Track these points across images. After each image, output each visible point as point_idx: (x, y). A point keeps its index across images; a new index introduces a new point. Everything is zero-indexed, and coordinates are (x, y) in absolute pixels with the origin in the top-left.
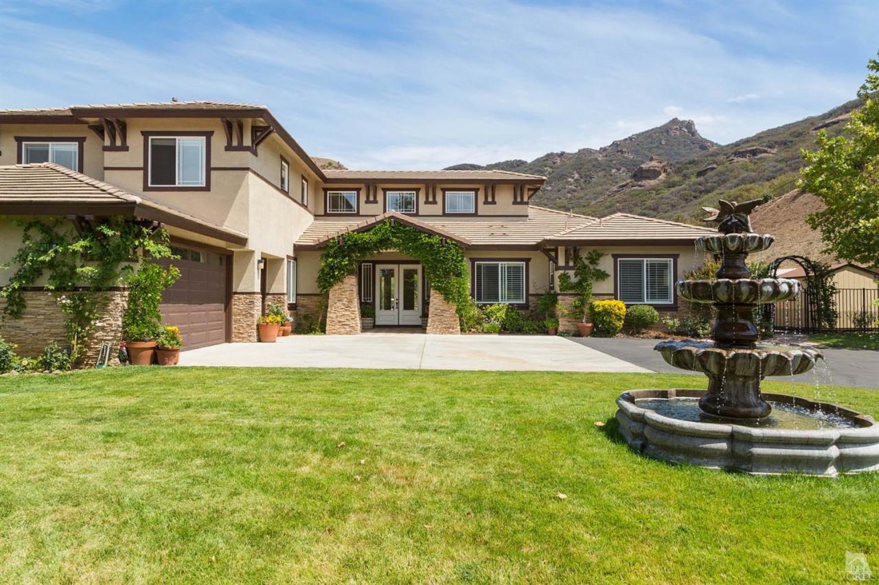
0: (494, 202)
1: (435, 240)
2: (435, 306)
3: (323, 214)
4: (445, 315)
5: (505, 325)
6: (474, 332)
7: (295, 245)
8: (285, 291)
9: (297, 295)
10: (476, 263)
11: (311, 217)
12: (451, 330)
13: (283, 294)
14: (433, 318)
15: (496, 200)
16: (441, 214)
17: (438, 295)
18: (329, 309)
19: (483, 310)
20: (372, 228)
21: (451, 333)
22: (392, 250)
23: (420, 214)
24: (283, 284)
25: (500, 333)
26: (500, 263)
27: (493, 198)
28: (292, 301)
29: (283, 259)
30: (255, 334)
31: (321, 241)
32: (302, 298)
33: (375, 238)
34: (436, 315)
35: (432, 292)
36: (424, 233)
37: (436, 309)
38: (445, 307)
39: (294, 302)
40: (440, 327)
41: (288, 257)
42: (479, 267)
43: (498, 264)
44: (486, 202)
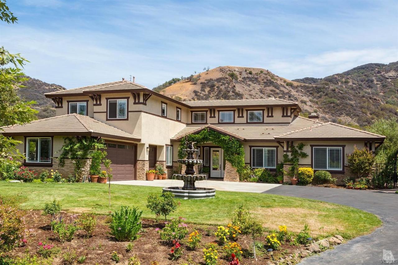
0: (272, 116)
1: (227, 138)
2: (228, 168)
3: (190, 123)
4: (232, 173)
5: (261, 178)
6: (245, 181)
7: (171, 139)
8: (165, 160)
9: (173, 162)
10: (252, 148)
11: (185, 125)
12: (234, 180)
13: (163, 161)
14: (227, 174)
15: (273, 115)
16: (246, 122)
17: (229, 163)
18: (183, 169)
19: (253, 171)
20: (200, 132)
21: (235, 181)
22: (209, 142)
23: (235, 123)
24: (163, 157)
25: (258, 182)
26: (264, 148)
27: (272, 114)
28: (170, 164)
29: (163, 146)
30: (145, 177)
31: (179, 138)
32: (175, 163)
33: (201, 137)
34: (228, 172)
35: (227, 162)
36: (223, 134)
37: (228, 170)
38: (232, 169)
39: (171, 165)
40: (229, 178)
41: (166, 145)
42: (254, 150)
43: (263, 149)
44: (268, 116)
